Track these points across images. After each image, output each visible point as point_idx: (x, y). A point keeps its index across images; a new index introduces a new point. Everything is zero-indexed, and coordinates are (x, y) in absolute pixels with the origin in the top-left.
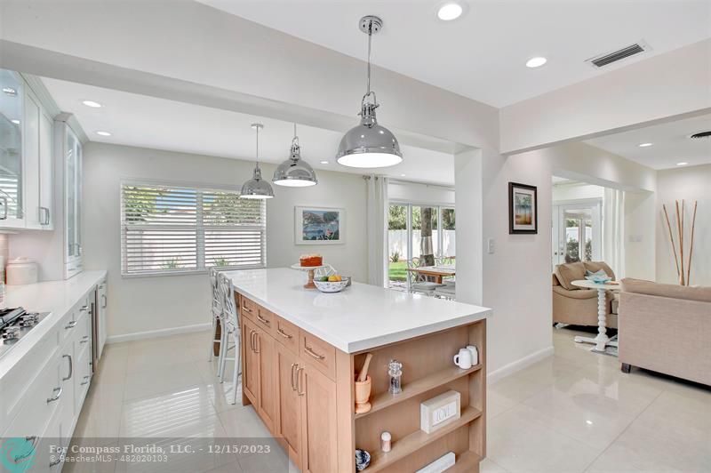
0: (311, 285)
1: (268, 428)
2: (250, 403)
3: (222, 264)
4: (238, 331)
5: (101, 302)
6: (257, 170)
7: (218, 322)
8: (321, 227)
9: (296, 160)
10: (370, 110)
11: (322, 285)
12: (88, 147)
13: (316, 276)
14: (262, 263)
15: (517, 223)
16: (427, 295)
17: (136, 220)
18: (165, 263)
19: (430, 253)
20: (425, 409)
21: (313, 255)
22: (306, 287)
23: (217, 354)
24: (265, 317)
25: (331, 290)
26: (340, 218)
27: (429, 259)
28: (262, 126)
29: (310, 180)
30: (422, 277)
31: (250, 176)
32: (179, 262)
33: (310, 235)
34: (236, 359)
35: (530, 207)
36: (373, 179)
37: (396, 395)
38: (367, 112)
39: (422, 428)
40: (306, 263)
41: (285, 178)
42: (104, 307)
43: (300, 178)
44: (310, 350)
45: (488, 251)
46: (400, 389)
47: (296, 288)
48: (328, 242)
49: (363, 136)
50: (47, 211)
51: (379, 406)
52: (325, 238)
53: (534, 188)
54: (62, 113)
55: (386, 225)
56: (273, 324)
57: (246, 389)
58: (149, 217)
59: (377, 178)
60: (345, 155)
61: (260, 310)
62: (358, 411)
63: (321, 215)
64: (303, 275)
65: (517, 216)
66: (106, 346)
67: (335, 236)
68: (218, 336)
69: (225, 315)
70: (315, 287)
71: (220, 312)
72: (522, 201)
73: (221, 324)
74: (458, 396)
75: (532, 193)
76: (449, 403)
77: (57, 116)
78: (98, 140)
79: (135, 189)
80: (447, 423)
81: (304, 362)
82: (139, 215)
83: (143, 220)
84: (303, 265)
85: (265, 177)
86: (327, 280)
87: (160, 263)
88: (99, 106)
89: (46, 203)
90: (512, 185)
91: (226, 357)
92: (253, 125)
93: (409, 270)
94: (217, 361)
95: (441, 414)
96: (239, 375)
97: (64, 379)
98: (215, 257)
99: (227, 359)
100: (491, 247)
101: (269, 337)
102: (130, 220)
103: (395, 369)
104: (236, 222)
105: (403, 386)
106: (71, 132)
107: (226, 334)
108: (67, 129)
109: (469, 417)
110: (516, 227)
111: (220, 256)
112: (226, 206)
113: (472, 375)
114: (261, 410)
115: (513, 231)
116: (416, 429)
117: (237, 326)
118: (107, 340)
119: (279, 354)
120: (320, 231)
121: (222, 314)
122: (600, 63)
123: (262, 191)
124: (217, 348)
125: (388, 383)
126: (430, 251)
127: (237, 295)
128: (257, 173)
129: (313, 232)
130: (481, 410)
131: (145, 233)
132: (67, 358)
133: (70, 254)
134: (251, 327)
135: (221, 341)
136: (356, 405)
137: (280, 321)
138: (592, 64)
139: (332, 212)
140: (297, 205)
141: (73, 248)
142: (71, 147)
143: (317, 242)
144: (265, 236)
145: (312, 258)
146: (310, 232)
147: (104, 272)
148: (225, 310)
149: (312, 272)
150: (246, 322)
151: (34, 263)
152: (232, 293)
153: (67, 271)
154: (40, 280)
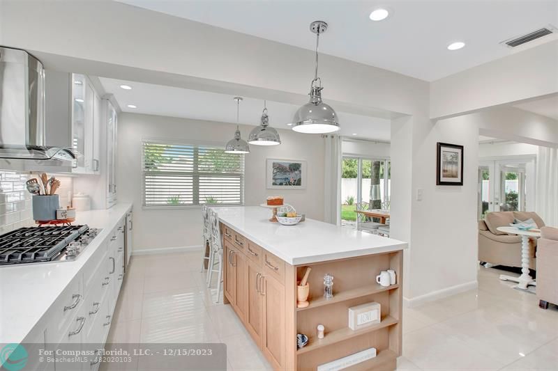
0: (274, 220)
1: (241, 320)
2: (229, 303)
3: (212, 202)
4: (221, 251)
5: (129, 226)
6: (238, 132)
7: (208, 243)
8: (287, 176)
9: (265, 126)
10: (317, 91)
11: (281, 220)
12: (122, 115)
13: (278, 213)
14: (241, 203)
15: (444, 176)
16: (372, 233)
18: (170, 199)
19: (378, 199)
20: (351, 312)
21: (276, 197)
22: (271, 221)
23: (206, 268)
24: (240, 240)
25: (288, 223)
26: (302, 168)
27: (376, 204)
28: (241, 99)
29: (275, 141)
30: (369, 218)
31: (233, 137)
32: (180, 199)
33: (279, 181)
34: (220, 272)
35: (456, 163)
36: (329, 137)
37: (328, 299)
38: (314, 93)
39: (349, 326)
40: (271, 202)
41: (256, 140)
42: (131, 229)
43: (268, 140)
44: (269, 263)
45: (417, 199)
46: (332, 295)
47: (264, 221)
48: (292, 187)
49: (311, 111)
50: (97, 161)
51: (314, 304)
52: (290, 184)
53: (461, 147)
54: (107, 94)
55: (340, 174)
56: (245, 245)
57: (226, 292)
59: (333, 137)
60: (297, 125)
61: (237, 235)
62: (299, 306)
63: (287, 166)
64: (269, 212)
65: (444, 171)
66: (131, 257)
67: (298, 183)
68: (207, 255)
69: (212, 238)
70: (277, 220)
71: (209, 237)
72: (449, 158)
73: (210, 245)
74: (378, 306)
75: (459, 151)
76: (371, 310)
77: (104, 96)
78: (128, 111)
80: (369, 325)
81: (265, 272)
83: (156, 168)
84: (269, 204)
85: (243, 137)
86: (286, 216)
87: (167, 199)
88: (130, 88)
89: (96, 157)
90: (440, 145)
91: (213, 269)
92: (235, 98)
93: (358, 212)
94: (206, 272)
95: (366, 318)
96: (221, 282)
97: (111, 273)
98: (206, 196)
99: (213, 271)
100: (419, 195)
101: (243, 254)
102: (148, 168)
103: (328, 281)
104: (222, 171)
105: (334, 293)
106: (112, 107)
107: (213, 252)
108: (110, 104)
109: (388, 322)
110: (443, 180)
111: (210, 196)
113: (391, 291)
114: (236, 307)
115: (439, 183)
116: (344, 326)
117: (220, 247)
118: (132, 253)
119: (249, 267)
120: (286, 179)
121: (210, 239)
122: (514, 43)
123: (241, 148)
124: (206, 262)
125: (323, 290)
126: (378, 197)
127: (221, 224)
128: (238, 134)
129: (281, 179)
130: (398, 319)
132: (112, 260)
133: (110, 191)
134: (230, 247)
135: (209, 258)
136: (298, 302)
137: (250, 243)
138: (507, 45)
139: (296, 164)
140: (268, 157)
141: (112, 188)
142: (111, 116)
143: (283, 187)
144: (243, 182)
145: (275, 200)
146: (278, 179)
147: (131, 205)
148: (213, 235)
149: (276, 209)
150: (227, 244)
151: (88, 196)
152: (218, 223)
153: (108, 203)
154: (92, 208)
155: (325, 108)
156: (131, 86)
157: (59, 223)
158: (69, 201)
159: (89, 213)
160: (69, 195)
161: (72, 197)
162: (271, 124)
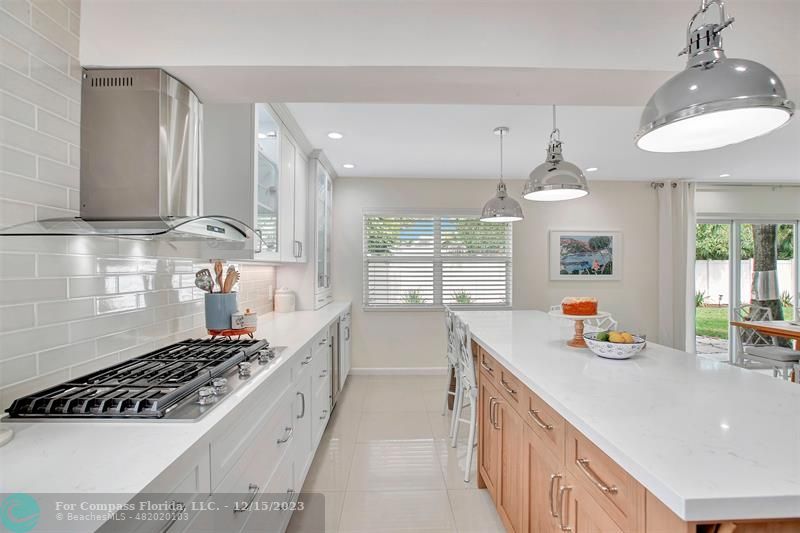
0: (579, 342)
3: (464, 302)
4: (475, 391)
5: (343, 335)
6: (502, 186)
7: (453, 371)
8: (585, 258)
9: (557, 162)
11: (598, 346)
12: (337, 181)
13: (587, 329)
14: (507, 303)
17: (383, 251)
19: (773, 298)
21: (583, 299)
22: (571, 344)
23: (451, 407)
24: (508, 381)
25: (613, 355)
26: (614, 245)
28: (507, 129)
29: (579, 187)
31: (494, 194)
33: (571, 268)
34: (472, 425)
36: (668, 188)
38: (702, 42)
40: (571, 309)
41: (540, 189)
42: (347, 339)
43: (562, 187)
48: (596, 277)
50: (300, 244)
52: (591, 272)
54: (314, 150)
55: (691, 254)
56: (522, 398)
58: (394, 249)
59: (675, 185)
61: (504, 372)
63: (586, 242)
66: (349, 377)
67: (607, 270)
68: (453, 387)
69: (461, 366)
70: (587, 347)
71: (455, 361)
73: (456, 374)
77: (311, 153)
78: (346, 175)
79: (381, 219)
82: (385, 247)
83: (388, 251)
84: (566, 312)
85: (510, 194)
86: (606, 339)
88: (340, 136)
89: (301, 238)
91: (460, 416)
92: (497, 129)
94: (450, 416)
96: (474, 446)
97: (298, 417)
98: (453, 292)
99: (461, 420)
101: (517, 415)
102: (377, 251)
104: (478, 253)
106: (323, 169)
107: (461, 390)
108: (319, 165)
112: (467, 234)
117: (473, 385)
118: (350, 372)
119: (530, 446)
120: (584, 263)
121: (457, 364)
123: (507, 211)
124: (451, 399)
126: (772, 293)
127: (474, 345)
128: (502, 189)
129: (575, 263)
131: (391, 265)
132: (300, 396)
133: (320, 285)
134: (492, 393)
135: (455, 395)
137: (532, 397)
139: (602, 237)
140: (552, 229)
141: (323, 280)
142: (323, 182)
143: (579, 277)
144: (511, 269)
145: (581, 303)
146: (570, 264)
147: (349, 304)
148: (460, 360)
149: (581, 323)
150: (484, 382)
151: (293, 293)
152: (469, 341)
153: (317, 302)
154: (297, 308)
155: (741, 69)
156: (340, 133)
157: (233, 334)
158: (271, 298)
159: (292, 315)
160: (271, 291)
161: (274, 293)
162: (568, 155)
